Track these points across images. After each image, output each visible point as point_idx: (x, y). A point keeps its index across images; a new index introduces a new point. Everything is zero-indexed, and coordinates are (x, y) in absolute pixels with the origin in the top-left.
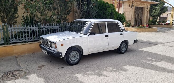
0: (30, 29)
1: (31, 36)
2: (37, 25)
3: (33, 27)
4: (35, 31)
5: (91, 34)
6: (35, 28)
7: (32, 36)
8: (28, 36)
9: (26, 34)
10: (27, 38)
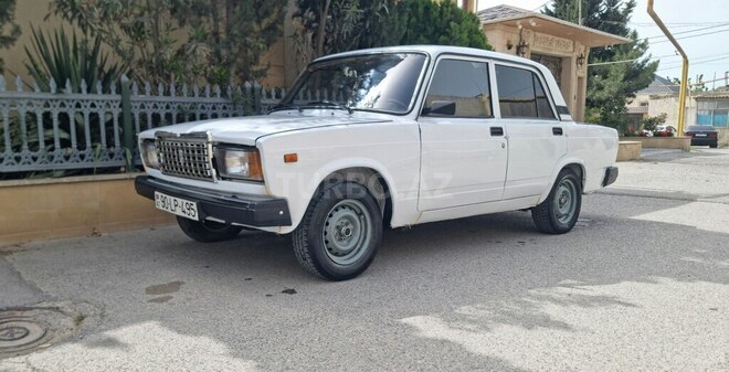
0: (78, 106)
1: (81, 146)
2: (113, 87)
3: (91, 97)
4: (102, 117)
5: (425, 112)
6: (105, 104)
7: (89, 144)
8: (65, 143)
9: (57, 134)
10: (59, 151)
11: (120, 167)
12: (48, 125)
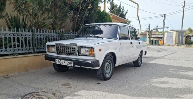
0: (22, 35)
1: (22, 47)
2: (30, 31)
3: (25, 33)
4: (27, 38)
6: (28, 35)
10: (17, 48)
11: (31, 52)
12: (14, 41)
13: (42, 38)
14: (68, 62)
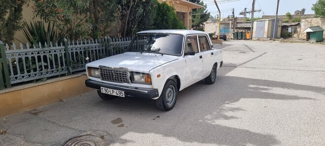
0: (50, 52)
2: (62, 44)
3: (54, 48)
4: (58, 55)
5: (185, 54)
6: (59, 50)
7: (54, 66)
9: (43, 64)
10: (44, 70)
11: (65, 74)
12: (39, 60)
13: (79, 53)
14: (118, 91)
